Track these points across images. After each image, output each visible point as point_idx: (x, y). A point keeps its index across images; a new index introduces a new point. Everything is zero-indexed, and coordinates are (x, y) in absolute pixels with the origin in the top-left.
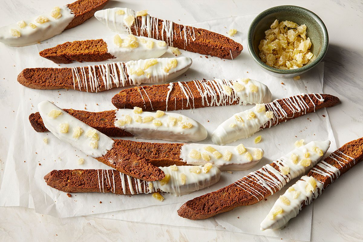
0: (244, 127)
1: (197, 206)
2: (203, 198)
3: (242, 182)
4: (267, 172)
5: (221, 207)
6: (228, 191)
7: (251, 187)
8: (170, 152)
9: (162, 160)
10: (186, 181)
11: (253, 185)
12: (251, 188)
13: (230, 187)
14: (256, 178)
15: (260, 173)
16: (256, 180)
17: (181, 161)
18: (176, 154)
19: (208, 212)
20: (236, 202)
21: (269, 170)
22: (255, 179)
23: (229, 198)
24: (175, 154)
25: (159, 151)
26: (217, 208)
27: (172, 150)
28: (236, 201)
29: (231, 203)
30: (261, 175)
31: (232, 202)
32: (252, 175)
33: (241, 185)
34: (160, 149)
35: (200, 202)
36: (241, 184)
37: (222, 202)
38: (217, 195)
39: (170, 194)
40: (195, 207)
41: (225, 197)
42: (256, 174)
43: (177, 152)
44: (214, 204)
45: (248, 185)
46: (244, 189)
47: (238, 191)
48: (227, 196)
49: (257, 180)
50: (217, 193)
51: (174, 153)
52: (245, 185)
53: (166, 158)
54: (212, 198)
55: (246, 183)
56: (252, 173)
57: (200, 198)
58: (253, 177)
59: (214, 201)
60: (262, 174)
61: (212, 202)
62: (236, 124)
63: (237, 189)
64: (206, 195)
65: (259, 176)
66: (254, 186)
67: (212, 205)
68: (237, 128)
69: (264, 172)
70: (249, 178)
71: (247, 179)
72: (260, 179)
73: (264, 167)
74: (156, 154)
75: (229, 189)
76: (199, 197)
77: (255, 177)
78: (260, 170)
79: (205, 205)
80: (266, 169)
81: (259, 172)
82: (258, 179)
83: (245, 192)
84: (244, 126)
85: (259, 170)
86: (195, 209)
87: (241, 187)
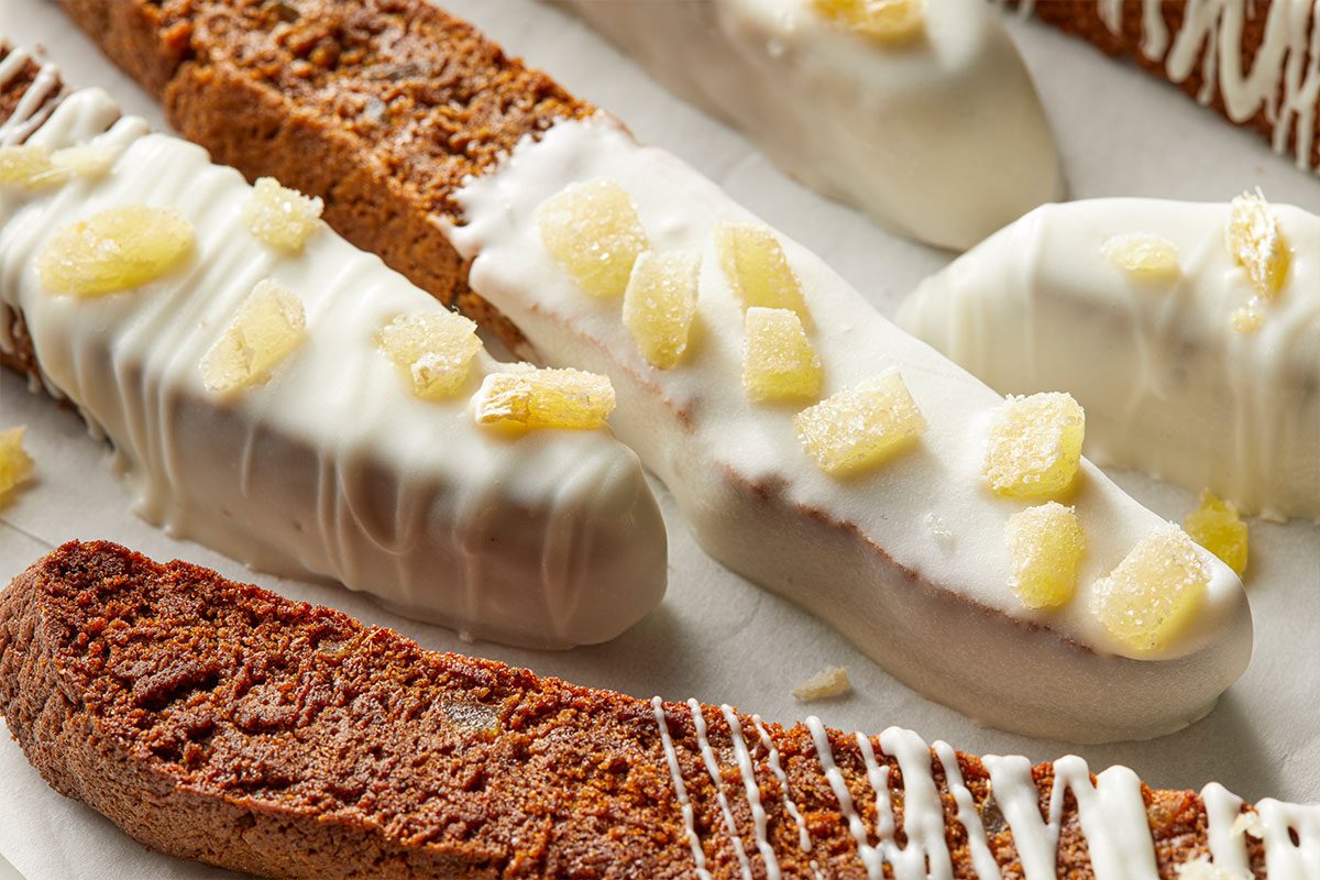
0: (1235, 341)
1: (122, 636)
2: (255, 620)
3: (738, 741)
4: (1053, 826)
5: (315, 801)
6: (530, 719)
7: (770, 839)
8: (430, 104)
9: (300, 125)
10: (262, 379)
11: (805, 843)
12: (766, 849)
13: (580, 708)
14: (897, 802)
15: (978, 795)
16: (873, 818)
17: (442, 221)
18: (460, 149)
19: (168, 752)
20: (502, 863)
21: (1088, 818)
22: (882, 802)
23: (477, 784)
24: (444, 144)
25: (356, 44)
26: (281, 784)
27: (465, 102)
28: (512, 850)
29: (436, 837)
30: (968, 816)
31: (466, 836)
32: (886, 759)
33: (700, 768)
34: (376, 32)
35: (195, 623)
36: (707, 751)
37: (373, 773)
38: (409, 682)
39: (109, 461)
40: (95, 633)
41: (446, 751)
42: (936, 770)
43: (485, 140)
44: (291, 726)
45: (758, 810)
46: (687, 811)
47: (613, 792)
48: (474, 753)
49: (884, 824)
50: (418, 666)
51: (451, 133)
52: (736, 782)
53: (349, 124)
54: (328, 679)
55: (763, 775)
56: (901, 740)
57: (232, 599)
58: (877, 775)
59: (320, 706)
60: (993, 817)
61: (285, 701)
62: (1187, 266)
63: (620, 768)
64: (303, 616)
65: (949, 808)
66: (812, 855)
67: (256, 728)
68: (1165, 307)
69: (1018, 810)
70: (825, 757)
71: (812, 753)
72: (920, 836)
73: (1069, 765)
74: (303, 52)
75: (565, 716)
76: (220, 584)
77: (896, 782)
78: (1004, 768)
79: (209, 679)
80: (1070, 804)
81: (973, 774)
82: (898, 818)
83: (671, 838)
84: (1252, 331)
85: (990, 761)
86: (81, 649)
87: (678, 781)
